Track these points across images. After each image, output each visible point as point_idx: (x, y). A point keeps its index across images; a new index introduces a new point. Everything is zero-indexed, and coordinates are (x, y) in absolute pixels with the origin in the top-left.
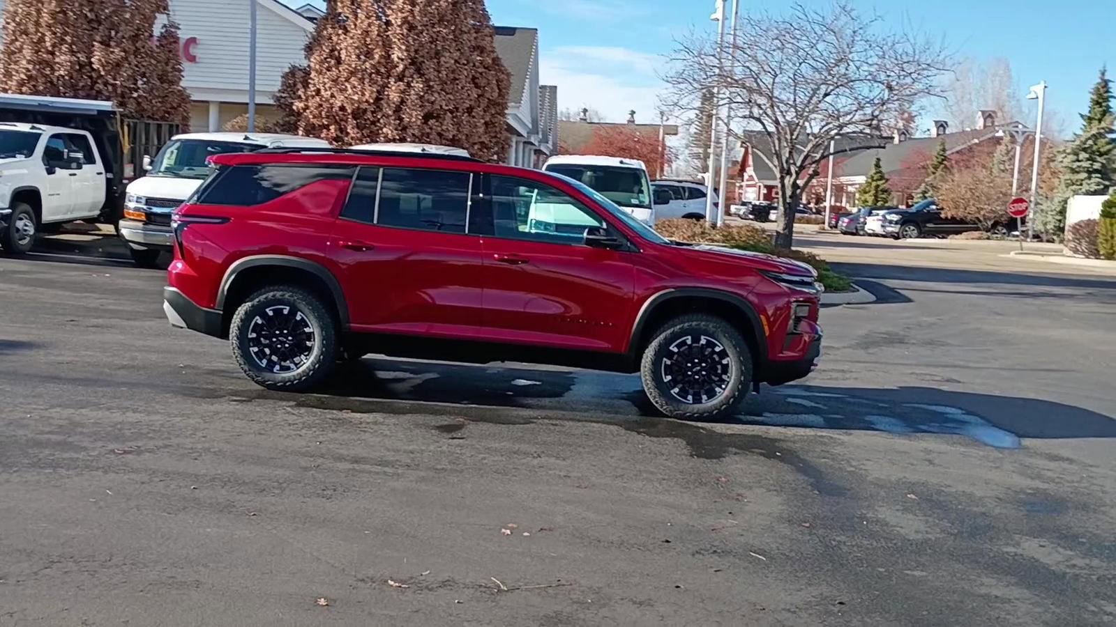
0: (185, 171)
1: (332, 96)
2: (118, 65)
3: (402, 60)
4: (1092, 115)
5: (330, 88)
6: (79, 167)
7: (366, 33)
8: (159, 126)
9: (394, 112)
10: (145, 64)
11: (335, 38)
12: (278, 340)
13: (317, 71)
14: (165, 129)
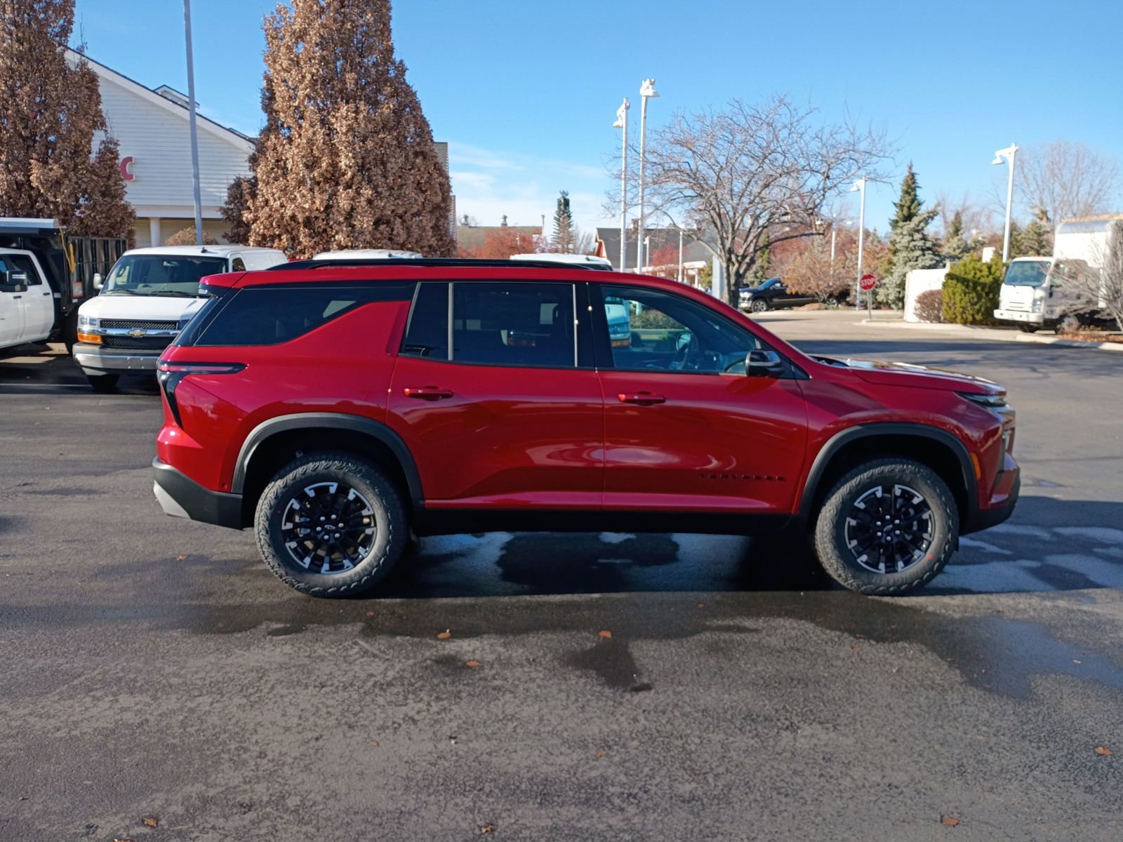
0: (140, 287)
1: (282, 206)
2: (58, 183)
3: (350, 167)
4: (903, 203)
5: (279, 198)
6: (24, 289)
7: (311, 142)
8: (106, 243)
9: (346, 219)
10: (85, 180)
11: (280, 149)
12: (323, 529)
13: (264, 181)
14: (112, 244)
